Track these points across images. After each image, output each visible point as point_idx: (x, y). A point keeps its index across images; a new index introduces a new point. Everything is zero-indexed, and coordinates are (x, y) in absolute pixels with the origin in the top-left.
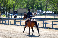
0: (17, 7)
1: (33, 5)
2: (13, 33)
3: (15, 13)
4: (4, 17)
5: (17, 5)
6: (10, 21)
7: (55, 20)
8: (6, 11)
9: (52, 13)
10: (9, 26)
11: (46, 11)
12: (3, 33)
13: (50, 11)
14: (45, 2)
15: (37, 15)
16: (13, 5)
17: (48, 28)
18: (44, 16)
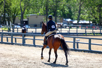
0: (27, 13)
1: (56, 10)
2: (21, 60)
3: (24, 23)
4: (4, 32)
5: (27, 10)
6: (16, 38)
7: (94, 36)
8: (9, 20)
9: (88, 24)
10: (14, 46)
11: (78, 19)
12: (3, 59)
13: (86, 20)
14: (77, 3)
15: (63, 28)
16: (21, 10)
17: (81, 51)
18: (76, 30)
